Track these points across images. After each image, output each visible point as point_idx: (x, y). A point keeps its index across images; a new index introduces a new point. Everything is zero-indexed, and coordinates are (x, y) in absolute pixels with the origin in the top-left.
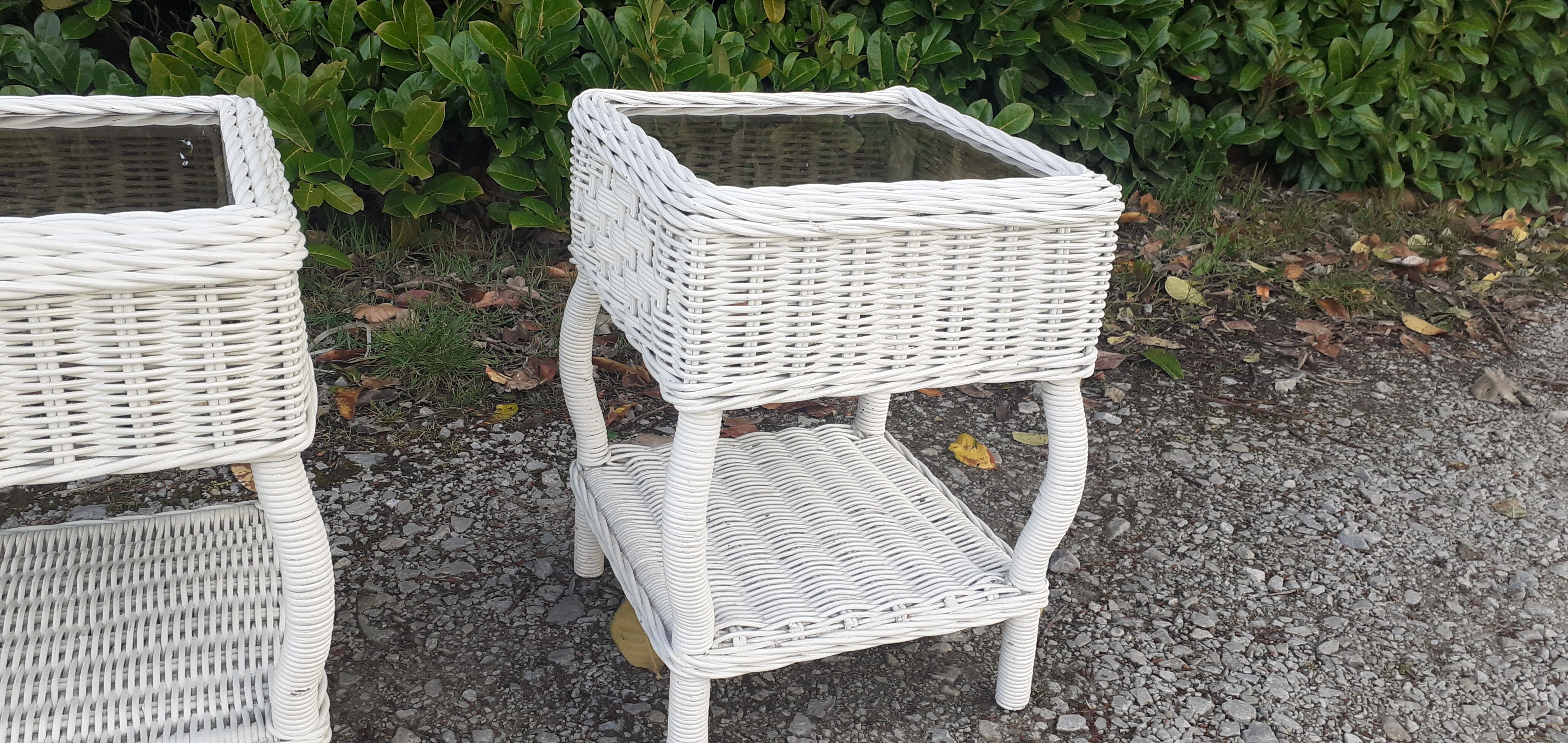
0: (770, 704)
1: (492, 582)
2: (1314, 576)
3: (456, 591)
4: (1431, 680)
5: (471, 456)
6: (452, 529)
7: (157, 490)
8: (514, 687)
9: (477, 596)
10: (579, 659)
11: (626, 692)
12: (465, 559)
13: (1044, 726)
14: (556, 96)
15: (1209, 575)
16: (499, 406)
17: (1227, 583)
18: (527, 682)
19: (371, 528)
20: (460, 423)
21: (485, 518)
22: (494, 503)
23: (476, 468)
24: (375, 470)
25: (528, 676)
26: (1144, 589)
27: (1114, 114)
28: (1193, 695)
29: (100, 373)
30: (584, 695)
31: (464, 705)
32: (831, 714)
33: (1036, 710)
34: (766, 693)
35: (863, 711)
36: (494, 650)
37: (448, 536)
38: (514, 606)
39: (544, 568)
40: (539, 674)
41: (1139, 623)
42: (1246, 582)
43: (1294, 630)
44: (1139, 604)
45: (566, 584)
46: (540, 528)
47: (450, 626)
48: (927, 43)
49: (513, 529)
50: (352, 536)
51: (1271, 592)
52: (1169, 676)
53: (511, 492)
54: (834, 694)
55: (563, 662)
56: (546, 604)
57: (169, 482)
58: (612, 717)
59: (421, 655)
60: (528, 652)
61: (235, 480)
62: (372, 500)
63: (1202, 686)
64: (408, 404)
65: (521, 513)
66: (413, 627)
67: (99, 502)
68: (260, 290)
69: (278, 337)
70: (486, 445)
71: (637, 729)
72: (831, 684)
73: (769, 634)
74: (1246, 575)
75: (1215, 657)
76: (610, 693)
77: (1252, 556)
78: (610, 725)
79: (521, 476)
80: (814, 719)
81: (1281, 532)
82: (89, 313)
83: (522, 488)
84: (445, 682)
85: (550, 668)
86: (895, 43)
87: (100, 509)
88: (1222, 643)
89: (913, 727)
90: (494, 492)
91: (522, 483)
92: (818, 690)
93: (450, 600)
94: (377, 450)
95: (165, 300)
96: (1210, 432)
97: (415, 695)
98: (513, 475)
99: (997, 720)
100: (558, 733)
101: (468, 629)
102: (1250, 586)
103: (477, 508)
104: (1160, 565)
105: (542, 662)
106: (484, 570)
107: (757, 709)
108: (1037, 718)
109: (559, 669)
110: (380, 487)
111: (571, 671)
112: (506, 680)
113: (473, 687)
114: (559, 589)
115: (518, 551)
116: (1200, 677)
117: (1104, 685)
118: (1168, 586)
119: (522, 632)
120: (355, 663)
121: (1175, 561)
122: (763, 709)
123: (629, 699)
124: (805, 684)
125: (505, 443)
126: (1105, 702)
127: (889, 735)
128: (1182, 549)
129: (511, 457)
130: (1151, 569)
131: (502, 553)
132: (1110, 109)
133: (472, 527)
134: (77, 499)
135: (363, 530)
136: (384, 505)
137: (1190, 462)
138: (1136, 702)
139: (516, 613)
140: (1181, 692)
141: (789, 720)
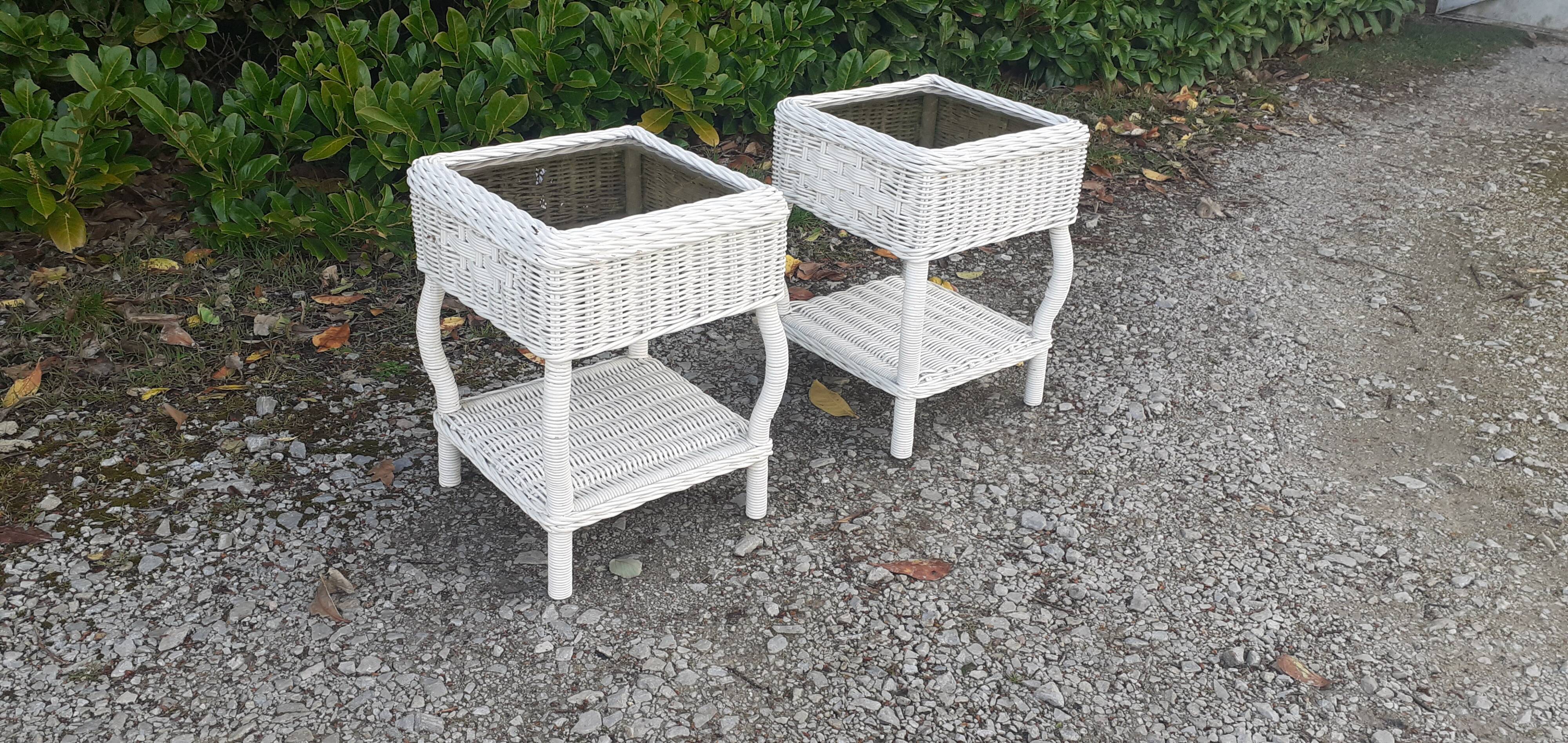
2: (1151, 324)
4: (1225, 363)
13: (1052, 409)
15: (1098, 332)
17: (1109, 334)
26: (1069, 343)
27: (925, 48)
28: (1118, 386)
29: (722, 271)
33: (1047, 404)
35: (966, 418)
41: (1075, 359)
42: (1119, 332)
43: (1153, 351)
44: (1070, 351)
48: (805, 9)
51: (1133, 335)
52: (1102, 379)
58: (846, 439)
61: (530, 362)
63: (1120, 381)
65: (712, 356)
74: (1118, 329)
75: (1120, 368)
77: (1116, 319)
78: (849, 441)
81: (1125, 305)
88: (1120, 362)
89: (993, 420)
91: (700, 340)
99: (1028, 410)
102: (1121, 334)
105: (789, 422)
108: (1048, 407)
109: (800, 423)
116: (1117, 377)
121: (1077, 328)
123: (847, 430)
124: (928, 411)
127: (983, 425)
128: (1079, 321)
132: (923, 44)
140: (1110, 386)
141: (932, 426)
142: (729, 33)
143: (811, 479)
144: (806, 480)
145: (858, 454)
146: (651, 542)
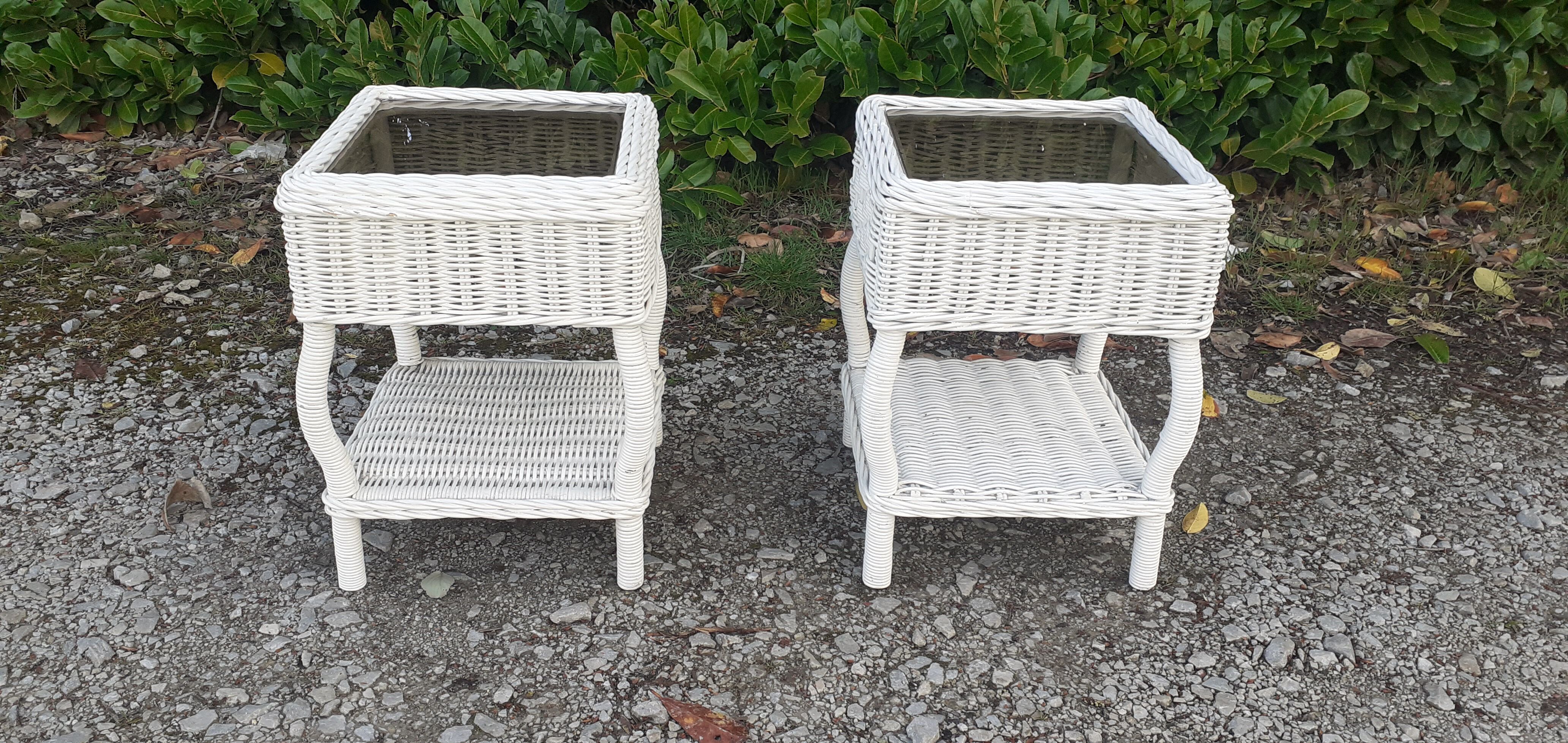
0: (953, 552)
1: (784, 441)
2: (1469, 541)
3: (760, 442)
5: (795, 353)
6: (768, 402)
7: (585, 349)
8: (781, 508)
9: (772, 448)
10: (829, 499)
11: (853, 524)
12: (771, 423)
13: (1160, 604)
14: (915, 72)
15: (1367, 525)
16: (824, 320)
17: (1381, 534)
18: (790, 507)
19: (715, 393)
20: (793, 329)
21: (792, 397)
22: (801, 388)
23: (795, 362)
24: (727, 354)
25: (792, 503)
26: (1301, 527)
28: (1298, 606)
29: (534, 266)
30: (825, 521)
31: (746, 513)
32: (996, 566)
33: (1159, 593)
34: (953, 544)
35: (1021, 569)
36: (775, 483)
37: (764, 406)
38: (795, 457)
39: (821, 437)
40: (799, 503)
41: (1281, 549)
42: (1400, 536)
43: (1422, 578)
44: (1290, 536)
45: (834, 449)
46: (828, 410)
47: (750, 463)
48: (1275, 27)
49: (808, 408)
50: (702, 396)
51: (1420, 546)
52: (1285, 590)
53: (815, 382)
54: (1004, 554)
55: (818, 498)
56: (817, 460)
57: (593, 345)
58: (839, 538)
59: (727, 478)
60: (795, 489)
62: (720, 374)
63: (1309, 601)
64: (760, 311)
66: (727, 460)
67: (549, 352)
68: (621, 227)
69: (630, 255)
70: (807, 347)
71: (854, 548)
72: (1005, 548)
73: (938, 493)
74: (1402, 530)
75: (1335, 584)
76: (843, 523)
77: (1419, 517)
78: (836, 542)
79: (825, 372)
80: (982, 567)
81: (1461, 503)
82: (530, 232)
83: (823, 381)
84: (738, 497)
85: (808, 501)
86: (1245, 26)
87: (547, 356)
88: (1347, 576)
89: (1056, 586)
90: (803, 381)
91: (824, 377)
92: (992, 549)
93: (755, 447)
94: (732, 341)
95: (570, 228)
96: (1443, 413)
97: (717, 502)
98: (819, 370)
99: (1124, 593)
100: (801, 541)
101: (760, 467)
102: (1402, 539)
103: (789, 389)
104: (1327, 511)
105: (803, 496)
106: (782, 432)
107: (942, 553)
108: (1156, 598)
109: (814, 502)
110: (727, 366)
111: (821, 505)
112: (777, 503)
113: (755, 504)
114: (828, 452)
115: (808, 423)
116: (1312, 596)
117: (1225, 587)
118: (1325, 527)
119: (796, 475)
120: (684, 476)
121: (1343, 511)
122: (947, 554)
124: (985, 544)
125: (821, 347)
126: (1220, 598)
127: (1034, 587)
128: (1354, 502)
129: (822, 357)
130: (1317, 513)
131: (797, 422)
133: (782, 402)
134: (535, 349)
135: (710, 394)
136: (727, 379)
137: (1406, 435)
138: (1246, 603)
139: (796, 462)
140: (1289, 602)
142: (1158, 45)
143: (740, 569)
144: (734, 568)
145: (829, 562)
146: (502, 568)
